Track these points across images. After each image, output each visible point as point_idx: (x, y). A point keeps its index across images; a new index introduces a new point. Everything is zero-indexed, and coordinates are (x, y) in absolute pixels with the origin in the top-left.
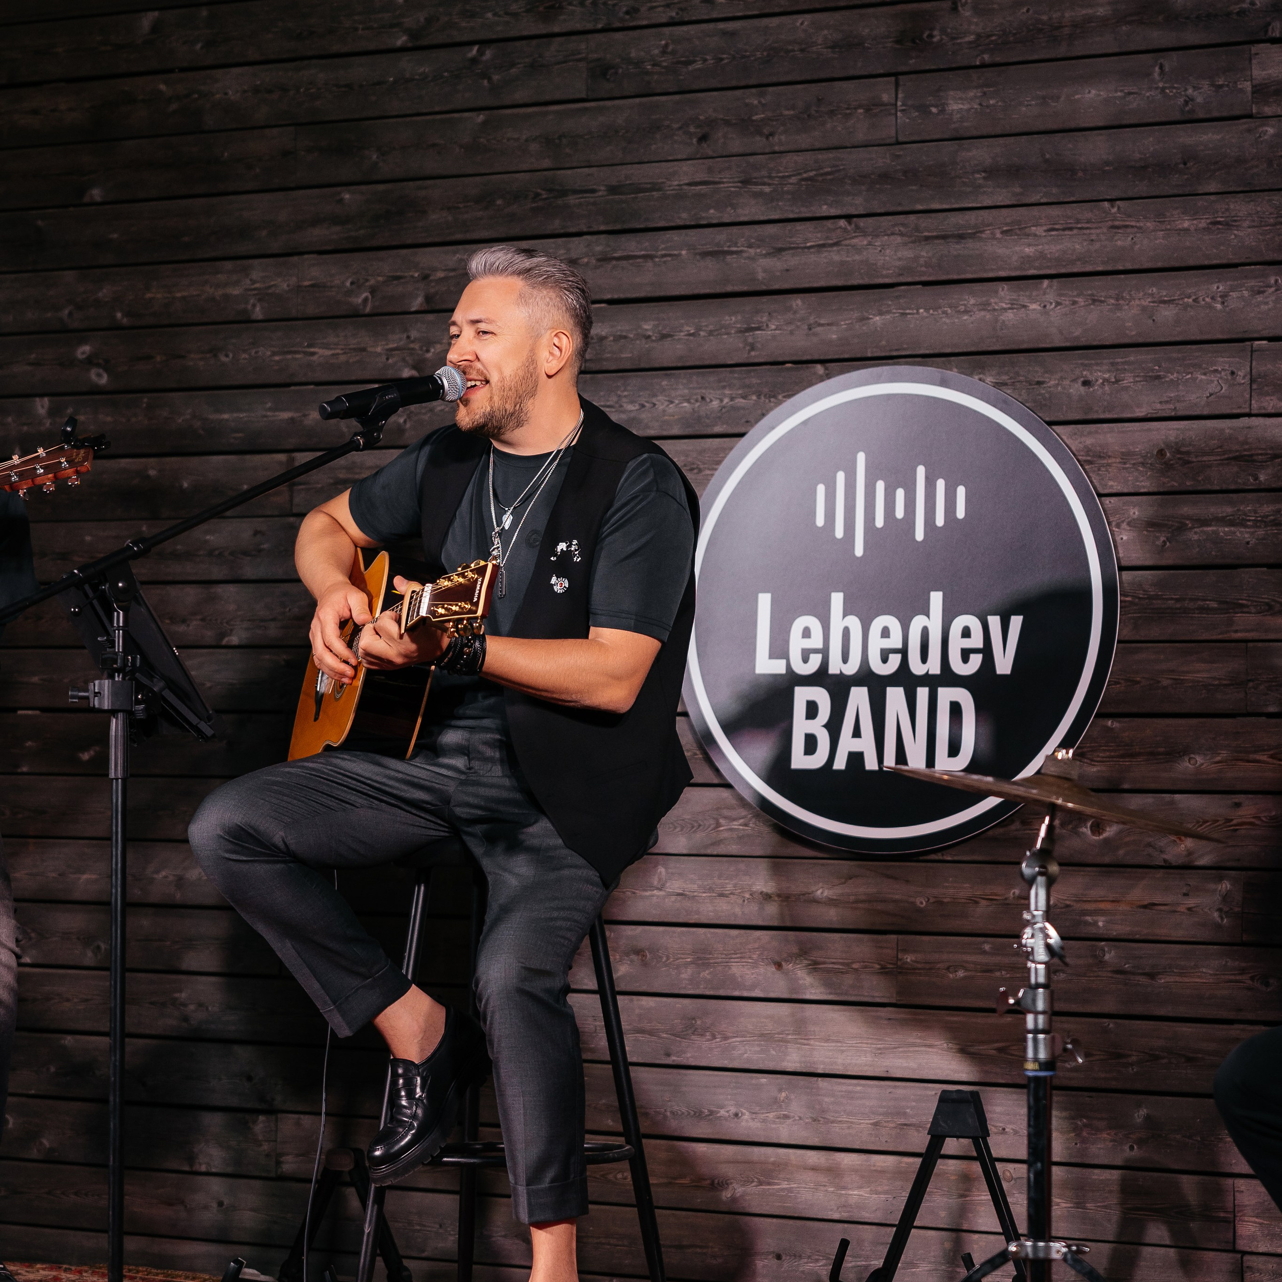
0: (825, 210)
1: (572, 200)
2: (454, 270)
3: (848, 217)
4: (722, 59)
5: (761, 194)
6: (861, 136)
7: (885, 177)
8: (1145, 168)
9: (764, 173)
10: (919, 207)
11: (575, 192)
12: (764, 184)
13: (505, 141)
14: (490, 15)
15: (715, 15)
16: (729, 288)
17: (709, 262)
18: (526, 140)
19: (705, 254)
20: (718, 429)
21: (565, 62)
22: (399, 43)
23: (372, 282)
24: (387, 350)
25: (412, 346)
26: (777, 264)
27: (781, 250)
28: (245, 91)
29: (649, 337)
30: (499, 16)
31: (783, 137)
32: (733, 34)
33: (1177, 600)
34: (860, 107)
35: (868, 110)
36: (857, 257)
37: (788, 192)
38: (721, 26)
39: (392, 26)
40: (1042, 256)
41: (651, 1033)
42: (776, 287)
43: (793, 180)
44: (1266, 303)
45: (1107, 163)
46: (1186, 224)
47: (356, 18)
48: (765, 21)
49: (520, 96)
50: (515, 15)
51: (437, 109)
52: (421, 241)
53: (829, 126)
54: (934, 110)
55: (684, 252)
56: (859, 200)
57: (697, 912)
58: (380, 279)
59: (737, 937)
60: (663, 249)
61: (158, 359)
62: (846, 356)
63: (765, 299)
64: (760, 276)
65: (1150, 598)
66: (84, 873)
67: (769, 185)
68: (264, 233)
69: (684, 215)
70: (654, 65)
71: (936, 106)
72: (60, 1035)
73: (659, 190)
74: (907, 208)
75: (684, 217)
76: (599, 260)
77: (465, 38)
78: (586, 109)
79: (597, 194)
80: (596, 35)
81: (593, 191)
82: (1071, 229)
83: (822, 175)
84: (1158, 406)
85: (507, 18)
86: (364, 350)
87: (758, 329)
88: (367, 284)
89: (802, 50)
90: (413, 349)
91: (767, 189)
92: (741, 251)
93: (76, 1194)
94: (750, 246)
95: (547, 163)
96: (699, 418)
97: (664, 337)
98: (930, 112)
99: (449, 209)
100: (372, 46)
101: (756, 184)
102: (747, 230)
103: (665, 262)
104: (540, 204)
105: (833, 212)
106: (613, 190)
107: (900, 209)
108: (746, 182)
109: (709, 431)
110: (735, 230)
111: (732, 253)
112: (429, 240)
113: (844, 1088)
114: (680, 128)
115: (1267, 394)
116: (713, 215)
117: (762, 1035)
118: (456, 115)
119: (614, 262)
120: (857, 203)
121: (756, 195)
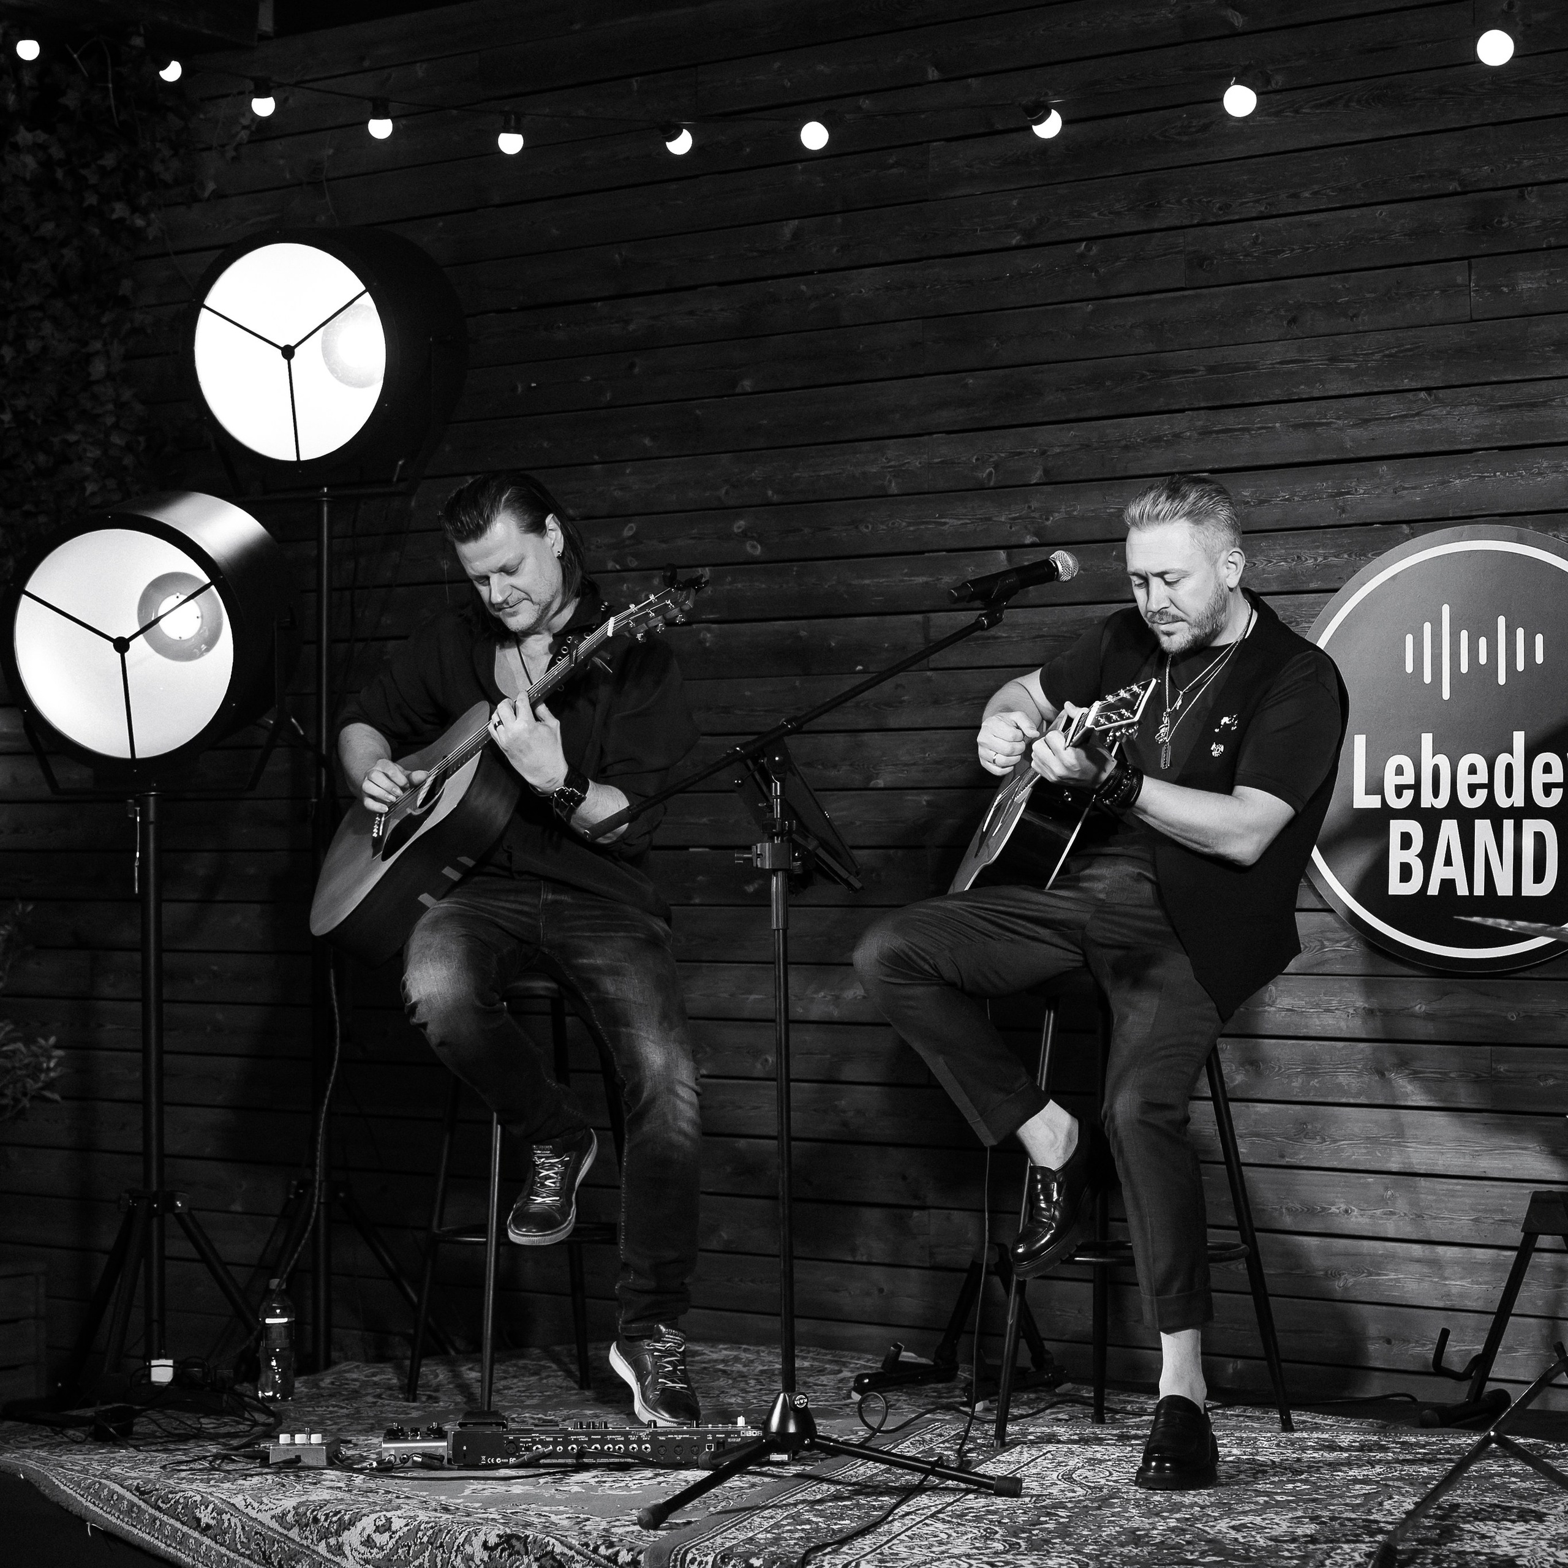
0: (1406, 384)
1: (1175, 379)
2: (1068, 446)
3: (1428, 389)
4: (1308, 248)
5: (1347, 370)
6: (1438, 315)
7: (1461, 352)
9: (1350, 351)
10: (1494, 379)
11: (1177, 372)
12: (1351, 361)
13: (1112, 328)
14: (1095, 214)
15: (1301, 209)
16: (1320, 457)
17: (1301, 434)
18: (1131, 327)
19: (1296, 427)
20: (1313, 586)
21: (1165, 255)
22: (1014, 242)
23: (996, 458)
24: (1010, 519)
25: (1033, 515)
26: (1362, 434)
27: (1366, 421)
28: (878, 289)
29: (1248, 502)
30: (1105, 215)
31: (1366, 318)
32: (1317, 225)
34: (1436, 288)
35: (1443, 291)
36: (1437, 426)
37: (1372, 368)
38: (1307, 218)
39: (1007, 227)
41: (1266, 1136)
42: (1364, 455)
43: (1377, 356)
47: (976, 220)
48: (1345, 212)
49: (1125, 287)
50: (1118, 214)
51: (1050, 300)
52: (1040, 420)
53: (1408, 306)
54: (1505, 289)
55: (1278, 425)
56: (1437, 374)
57: (1306, 1027)
58: (1003, 455)
59: (1343, 1048)
60: (1259, 422)
61: (806, 530)
62: (1430, 517)
63: (1353, 465)
64: (1349, 445)
66: (751, 993)
67: (1355, 361)
68: (898, 416)
69: (1277, 391)
70: (1245, 256)
71: (1507, 286)
72: (734, 1139)
73: (1255, 368)
74: (1482, 380)
75: (1277, 393)
76: (1200, 434)
77: (1073, 236)
78: (1185, 297)
79: (1197, 374)
80: (1192, 229)
81: (1193, 371)
83: (1402, 351)
85: (1111, 216)
86: (989, 519)
87: (1348, 493)
88: (992, 460)
89: (1381, 239)
90: (1034, 518)
91: (1353, 365)
92: (1331, 423)
93: (752, 1281)
94: (1339, 418)
95: (1151, 347)
96: (1296, 576)
97: (1261, 502)
98: (1502, 292)
99: (1063, 390)
100: (991, 246)
101: (1343, 361)
102: (1335, 404)
103: (1260, 434)
104: (1146, 384)
105: (1414, 385)
106: (1212, 369)
107: (1476, 381)
108: (1333, 360)
109: (1305, 588)
110: (1323, 403)
111: (1322, 424)
112: (1046, 419)
113: (1445, 1187)
114: (1271, 312)
116: (1303, 390)
117: (1368, 1138)
118: (1067, 306)
119: (1214, 435)
120: (1435, 377)
121: (1342, 371)
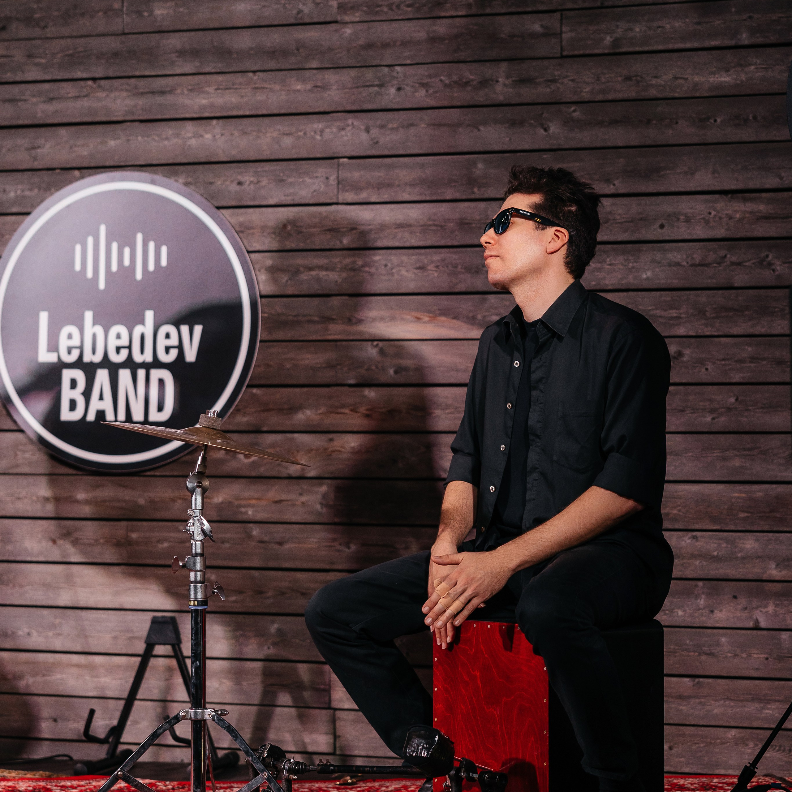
0: (79, 75)
3: (94, 79)
5: (40, 64)
6: (101, 29)
7: (116, 54)
8: (274, 52)
9: (42, 51)
10: (137, 73)
12: (41, 57)
16: (20, 122)
17: (7, 106)
19: (5, 101)
20: (14, 210)
26: (50, 108)
27: (51, 99)
31: (53, 29)
33: (295, 316)
34: (100, 10)
35: (105, 13)
36: (99, 104)
37: (56, 63)
40: (212, 105)
42: (50, 122)
43: (60, 55)
44: (347, 136)
45: (251, 49)
46: (299, 87)
53: (81, 22)
54: (146, 14)
56: (100, 69)
59: (28, 524)
62: (93, 165)
63: (43, 129)
64: (40, 115)
65: (279, 315)
67: (45, 58)
71: (147, 12)
74: (130, 74)
82: (229, 89)
83: (77, 53)
84: (283, 198)
87: (39, 148)
91: (43, 61)
92: (28, 100)
94: (33, 96)
98: (143, 15)
101: (37, 57)
102: (31, 86)
105: (85, 75)
107: (126, 75)
108: (30, 56)
110: (23, 86)
111: (21, 100)
115: (347, 191)
116: (9, 76)
117: (44, 584)
120: (99, 72)
121: (37, 65)
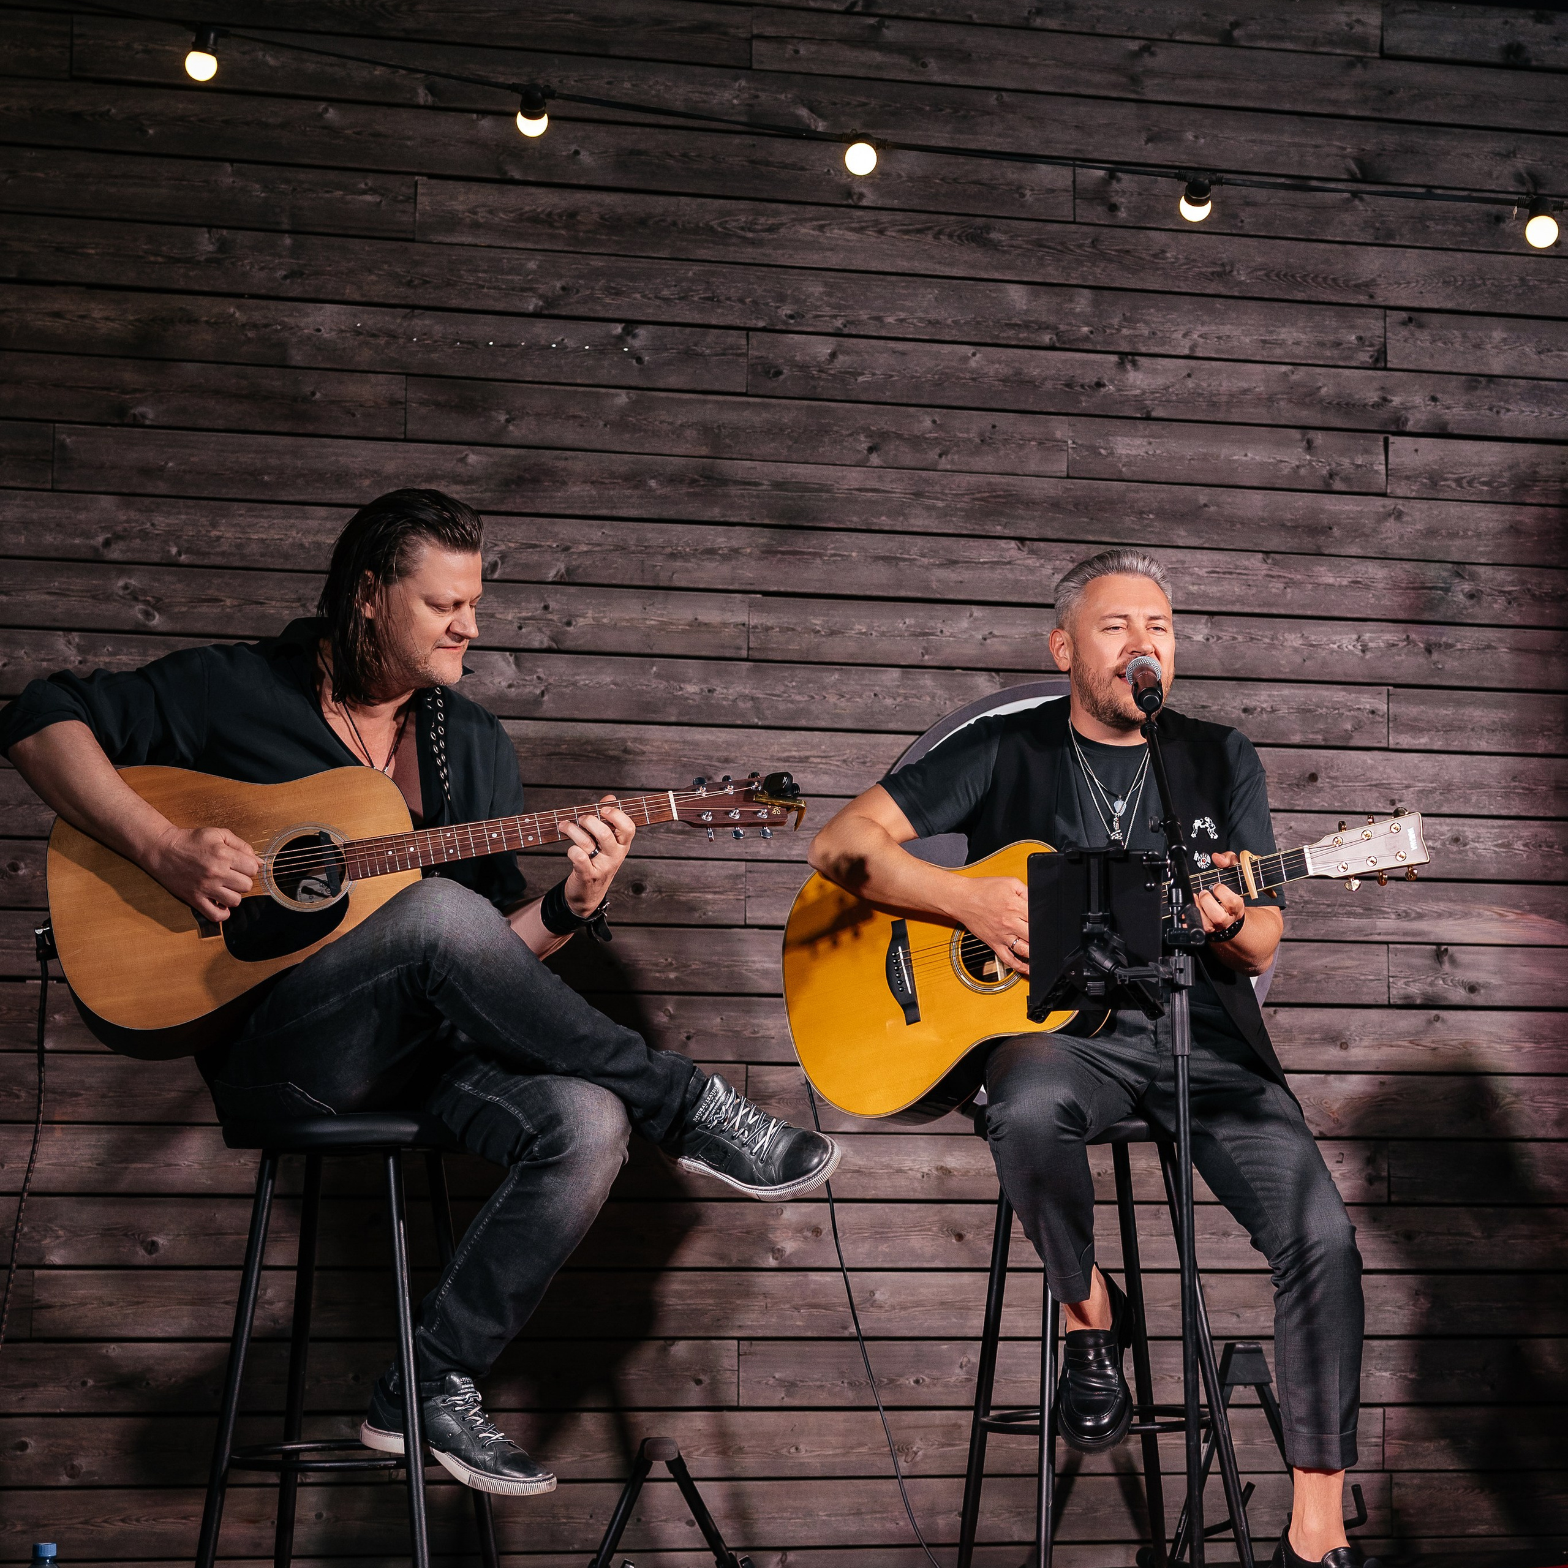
0: (999, 530)
1: (734, 491)
2: (599, 545)
3: (1022, 540)
4: (892, 376)
5: (933, 508)
6: (1032, 467)
7: (1055, 505)
8: (1296, 527)
9: (937, 488)
10: (1091, 538)
11: (736, 483)
12: (938, 499)
13: (657, 423)
14: (638, 296)
15: (884, 333)
16: (902, 593)
17: (881, 566)
18: (681, 425)
19: (877, 558)
20: (892, 726)
21: (724, 354)
22: (531, 308)
23: (503, 547)
24: (520, 618)
25: (550, 616)
26: (951, 575)
27: (954, 563)
28: (342, 331)
29: (819, 631)
30: (649, 299)
31: (956, 457)
32: (904, 354)
33: (1328, 905)
34: (1034, 439)
35: (1040, 444)
36: (1030, 577)
37: (962, 510)
38: (892, 344)
39: (523, 290)
40: (1205, 595)
41: (826, 1307)
42: (951, 597)
43: (966, 499)
44: (1400, 655)
45: (1263, 519)
46: (1331, 581)
47: (480, 275)
48: (936, 347)
49: (673, 381)
50: (666, 300)
51: (579, 381)
52: (558, 512)
53: (1002, 453)
54: (1103, 451)
55: (854, 554)
56: (1032, 525)
57: (875, 1188)
58: (512, 545)
59: (917, 1211)
60: (832, 549)
61: (228, 602)
62: (1020, 667)
63: (938, 607)
64: (934, 585)
65: (1306, 902)
66: (133, 1162)
67: (942, 500)
68: (367, 482)
69: (855, 519)
70: (819, 371)
71: (1105, 449)
72: (96, 1345)
73: (827, 491)
74: (1080, 538)
75: (855, 521)
76: (763, 552)
77: (610, 314)
78: (748, 403)
79: (760, 488)
80: (758, 333)
81: (756, 484)
82: (1230, 573)
83: (995, 497)
84: (1311, 736)
85: (658, 302)
86: (492, 616)
87: (932, 634)
88: (496, 549)
89: (974, 379)
90: (551, 620)
91: (940, 504)
92: (914, 559)
93: (123, 1521)
94: (923, 556)
95: (704, 451)
96: (873, 714)
97: (833, 633)
98: (1100, 454)
99: (593, 483)
100: (500, 306)
101: (929, 498)
102: (919, 540)
103: (834, 561)
104: (698, 490)
105: (1007, 532)
106: (778, 485)
107: (1072, 537)
108: (918, 495)
109: (884, 727)
110: (907, 538)
111: (905, 560)
112: (569, 512)
113: (1025, 1350)
114: (851, 435)
115: (1401, 733)
116: (884, 522)
117: (942, 1303)
118: (603, 390)
119: (779, 556)
120: (1029, 529)
121: (930, 508)
